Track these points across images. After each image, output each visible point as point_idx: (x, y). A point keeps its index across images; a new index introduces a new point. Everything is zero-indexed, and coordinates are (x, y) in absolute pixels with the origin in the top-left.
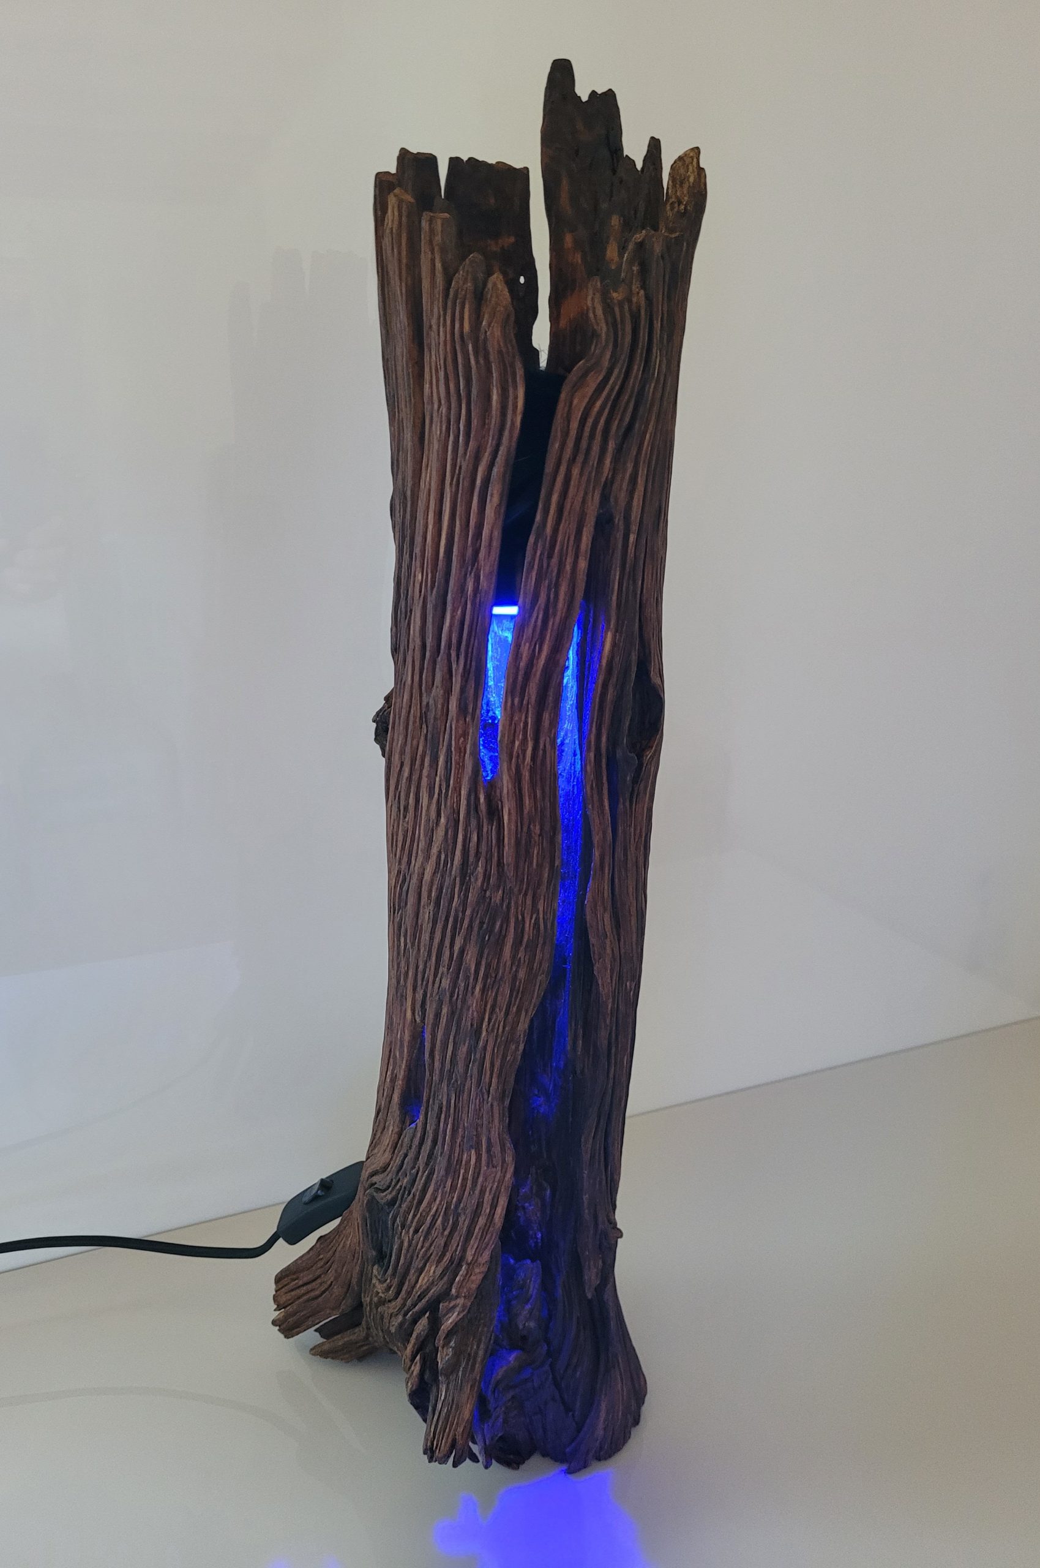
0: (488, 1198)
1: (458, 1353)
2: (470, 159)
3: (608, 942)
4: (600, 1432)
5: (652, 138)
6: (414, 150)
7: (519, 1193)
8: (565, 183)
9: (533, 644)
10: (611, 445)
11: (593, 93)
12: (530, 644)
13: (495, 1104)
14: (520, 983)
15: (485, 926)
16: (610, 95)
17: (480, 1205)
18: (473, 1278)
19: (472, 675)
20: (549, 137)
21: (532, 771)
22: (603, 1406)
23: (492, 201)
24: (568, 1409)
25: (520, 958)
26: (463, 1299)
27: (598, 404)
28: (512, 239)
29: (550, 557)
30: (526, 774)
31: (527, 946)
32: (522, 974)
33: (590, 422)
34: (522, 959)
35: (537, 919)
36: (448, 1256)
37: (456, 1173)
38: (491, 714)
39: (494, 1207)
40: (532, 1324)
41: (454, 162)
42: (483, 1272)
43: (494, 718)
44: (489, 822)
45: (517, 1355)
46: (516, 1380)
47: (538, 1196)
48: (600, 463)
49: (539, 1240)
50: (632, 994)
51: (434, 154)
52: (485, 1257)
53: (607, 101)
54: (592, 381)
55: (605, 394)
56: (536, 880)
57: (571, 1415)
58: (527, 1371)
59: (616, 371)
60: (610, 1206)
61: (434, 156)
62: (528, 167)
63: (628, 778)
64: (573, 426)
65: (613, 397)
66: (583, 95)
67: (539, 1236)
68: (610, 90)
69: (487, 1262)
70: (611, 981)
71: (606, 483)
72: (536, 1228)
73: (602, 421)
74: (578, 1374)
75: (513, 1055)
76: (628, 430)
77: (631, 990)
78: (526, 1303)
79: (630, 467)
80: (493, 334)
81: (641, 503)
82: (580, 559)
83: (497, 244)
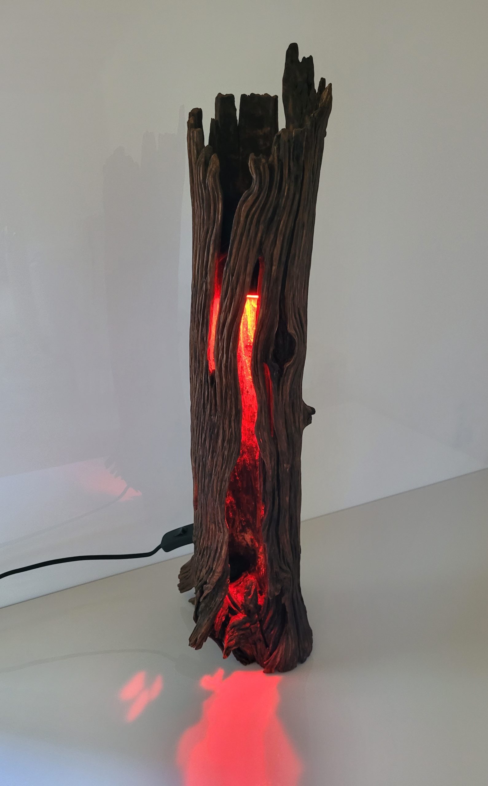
0: (220, 545)
1: (206, 606)
2: (251, 94)
4: (278, 659)
5: (322, 79)
6: (224, 93)
8: (291, 100)
9: (226, 313)
11: (304, 57)
12: (225, 312)
14: (226, 456)
15: (211, 431)
16: (311, 58)
17: (217, 548)
18: (214, 577)
19: (205, 326)
20: (285, 80)
21: (226, 367)
22: (281, 648)
23: (260, 112)
24: (267, 646)
25: (225, 446)
26: (210, 586)
27: (254, 209)
28: (269, 129)
29: (233, 276)
30: (223, 368)
31: (227, 442)
32: (226, 453)
33: (250, 216)
34: (226, 446)
35: (232, 431)
36: (208, 567)
37: (209, 532)
38: (249, 341)
39: (221, 549)
40: (252, 606)
41: (243, 97)
42: (219, 576)
44: (212, 387)
45: (245, 616)
46: (243, 627)
47: (264, 553)
48: (256, 234)
49: (263, 573)
50: (288, 470)
51: (233, 94)
52: (219, 569)
53: (309, 61)
54: (251, 199)
55: (257, 204)
56: (230, 414)
57: (268, 648)
58: (248, 625)
59: (262, 194)
60: (283, 562)
61: (233, 95)
62: (277, 95)
63: (275, 374)
64: (242, 219)
65: (261, 206)
66: (300, 59)
67: (263, 570)
68: (311, 56)
69: (220, 572)
70: (271, 463)
71: (261, 243)
72: (263, 567)
73: (256, 216)
74: (272, 633)
75: (225, 486)
76: (271, 220)
77: (287, 468)
78: (249, 596)
79: (272, 236)
80: (210, 181)
81: (279, 252)
82: (246, 277)
83: (262, 132)
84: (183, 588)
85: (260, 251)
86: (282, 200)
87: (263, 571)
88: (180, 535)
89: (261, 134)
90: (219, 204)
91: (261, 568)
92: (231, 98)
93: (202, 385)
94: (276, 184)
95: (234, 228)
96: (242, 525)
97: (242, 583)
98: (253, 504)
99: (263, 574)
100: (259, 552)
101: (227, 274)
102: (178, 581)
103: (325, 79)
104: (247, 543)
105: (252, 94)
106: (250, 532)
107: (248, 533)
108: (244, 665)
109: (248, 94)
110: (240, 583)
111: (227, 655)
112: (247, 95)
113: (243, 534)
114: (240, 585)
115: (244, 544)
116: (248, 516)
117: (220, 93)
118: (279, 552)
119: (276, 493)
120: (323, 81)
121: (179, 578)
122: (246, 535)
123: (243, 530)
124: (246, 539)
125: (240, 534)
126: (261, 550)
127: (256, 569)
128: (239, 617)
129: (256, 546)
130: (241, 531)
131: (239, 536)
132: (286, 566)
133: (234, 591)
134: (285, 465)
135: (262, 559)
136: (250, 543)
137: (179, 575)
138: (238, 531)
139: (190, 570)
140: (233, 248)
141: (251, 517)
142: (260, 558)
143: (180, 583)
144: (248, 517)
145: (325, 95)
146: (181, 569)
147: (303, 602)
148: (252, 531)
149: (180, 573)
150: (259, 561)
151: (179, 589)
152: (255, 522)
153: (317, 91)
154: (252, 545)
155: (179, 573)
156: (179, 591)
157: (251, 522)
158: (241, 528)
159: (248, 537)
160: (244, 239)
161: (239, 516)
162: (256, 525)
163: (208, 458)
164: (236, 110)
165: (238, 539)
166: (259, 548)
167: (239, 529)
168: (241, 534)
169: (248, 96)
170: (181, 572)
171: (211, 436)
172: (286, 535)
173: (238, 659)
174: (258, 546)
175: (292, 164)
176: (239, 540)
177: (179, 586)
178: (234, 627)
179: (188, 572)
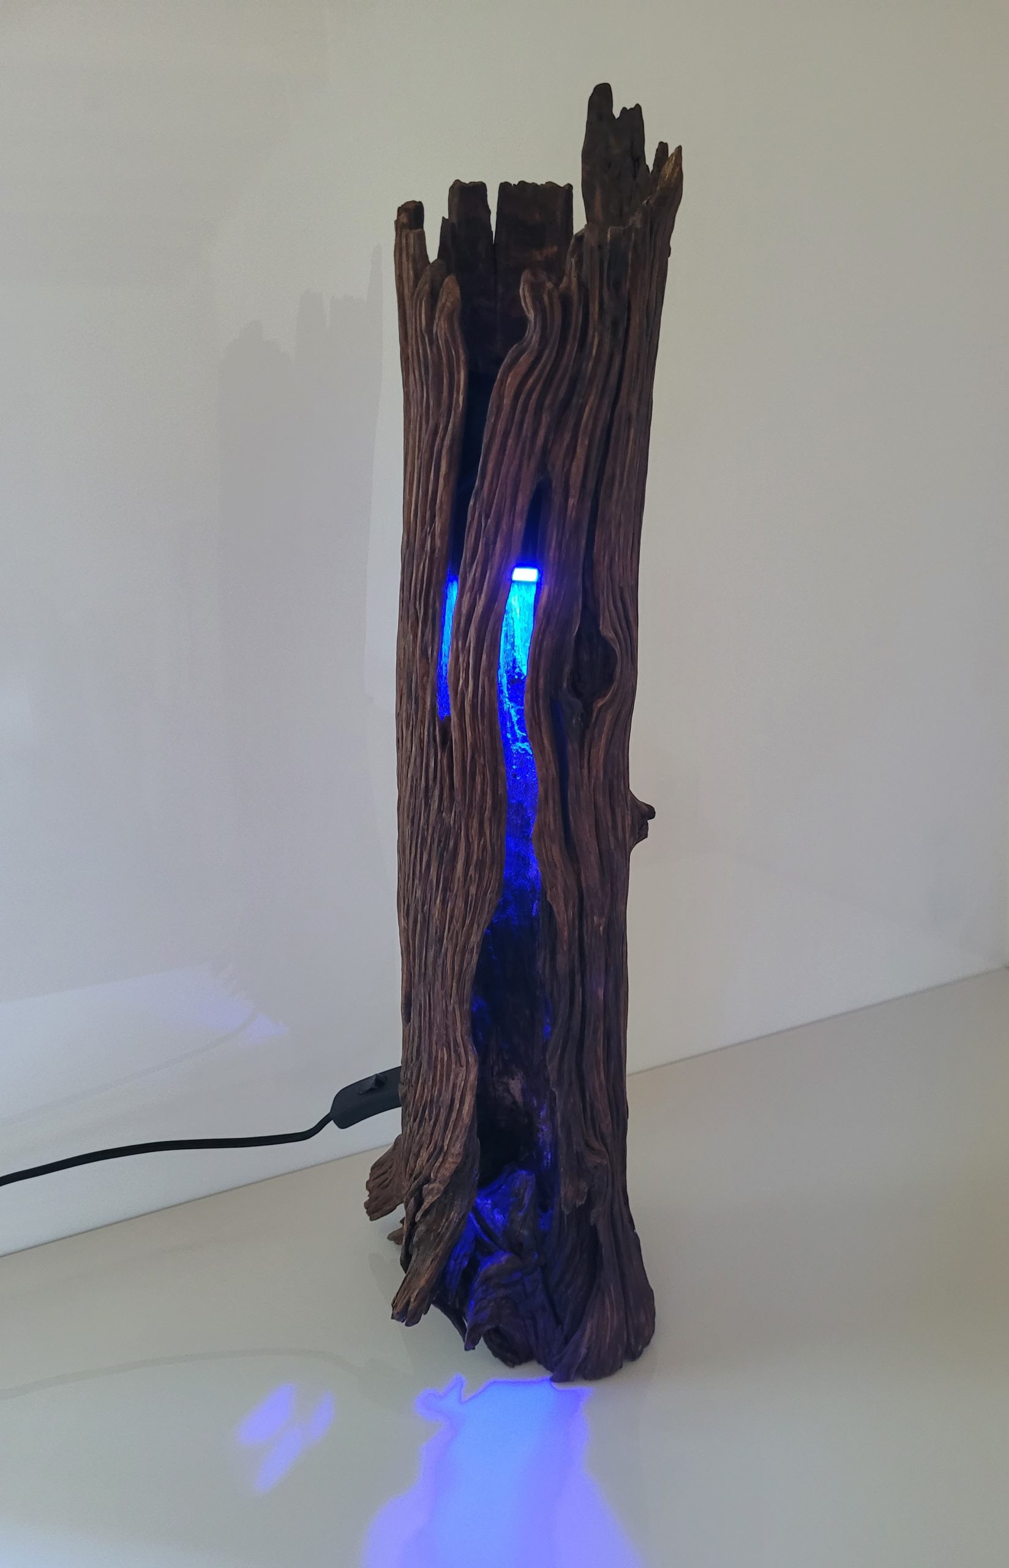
0: (458, 1094)
1: (428, 1231)
2: (520, 182)
3: (559, 872)
4: (583, 1351)
5: (661, 143)
6: (466, 180)
7: (539, 1116)
8: (598, 193)
9: (474, 593)
10: (545, 418)
11: (624, 109)
12: (471, 593)
13: (457, 1006)
14: (472, 897)
15: (442, 844)
17: (453, 1098)
18: (447, 1165)
20: (588, 154)
21: (474, 706)
22: (589, 1325)
23: (537, 216)
24: (559, 1322)
25: (471, 876)
26: (438, 1184)
29: (487, 517)
30: (468, 710)
31: (476, 864)
32: (473, 890)
33: (523, 397)
34: (473, 875)
35: (485, 842)
36: (432, 1145)
37: (436, 1068)
38: (517, 670)
39: (462, 1103)
40: (525, 1232)
41: (504, 187)
42: (454, 1165)
43: (520, 674)
44: (443, 751)
45: (511, 1257)
46: (508, 1280)
47: (550, 1120)
48: (535, 434)
49: (549, 1161)
50: (601, 928)
51: (484, 182)
52: (457, 1148)
53: (634, 115)
54: (524, 361)
55: (536, 372)
56: (482, 807)
57: (560, 1327)
58: (517, 1275)
59: (547, 352)
60: (591, 1132)
61: (484, 184)
62: (571, 184)
63: (574, 721)
64: (507, 402)
65: (545, 375)
66: (617, 113)
67: (549, 1157)
68: (638, 105)
69: (459, 1154)
70: (567, 910)
71: (545, 452)
72: (548, 1149)
73: (534, 396)
74: (569, 1292)
75: (469, 964)
76: (566, 405)
77: (599, 925)
78: (520, 1210)
79: (567, 437)
80: (441, 327)
81: (581, 470)
82: (515, 519)
83: (541, 254)
84: (376, 1209)
85: (543, 467)
86: (587, 365)
87: (548, 1159)
88: (371, 1090)
89: (539, 258)
90: (459, 373)
91: (545, 1153)
92: (479, 189)
93: (422, 749)
94: (575, 331)
95: (490, 420)
96: (503, 1060)
97: (503, 1187)
98: (527, 1012)
99: (549, 1165)
100: (539, 1118)
101: (477, 515)
102: (365, 1196)
103: (666, 144)
104: (513, 1097)
105: (522, 183)
106: (520, 1075)
107: (514, 1077)
108: (509, 1366)
109: (514, 181)
110: (500, 1188)
111: (470, 1345)
112: (511, 184)
113: (505, 1080)
114: (500, 1191)
115: (507, 1101)
116: (516, 1040)
117: (458, 180)
118: (584, 1109)
119: (578, 978)
120: (663, 147)
121: (368, 1187)
122: (511, 1081)
123: (505, 1071)
124: (512, 1091)
126: (543, 1114)
127: (533, 1157)
128: (498, 1261)
129: (534, 1104)
130: (501, 1073)
131: (496, 1085)
132: (597, 1140)
133: (486, 1204)
134: (594, 918)
135: (545, 1132)
136: (519, 1099)
137: (368, 1183)
138: (495, 1074)
139: (391, 1167)
140: (488, 463)
141: (521, 1042)
142: (542, 1130)
143: (369, 1200)
144: (516, 1043)
145: (668, 169)
146: (373, 1168)
147: (633, 1228)
148: (523, 1073)
149: (370, 1177)
150: (539, 1138)
151: (367, 1212)
152: (528, 1051)
153: (651, 168)
154: (524, 1103)
155: (368, 1178)
156: (367, 1217)
157: (522, 1053)
158: (500, 1066)
159: (516, 1085)
160: (510, 441)
161: (496, 1039)
162: (532, 1059)
163: (435, 903)
164: (489, 212)
165: (496, 1090)
166: (540, 1108)
167: (496, 1068)
168: (500, 1081)
169: (514, 185)
170: (371, 1175)
171: (442, 856)
172: (599, 1073)
173: (496, 1354)
174: (537, 1104)
175: (606, 295)
176: (497, 1093)
177: (367, 1205)
178: (487, 1279)
179: (386, 1171)
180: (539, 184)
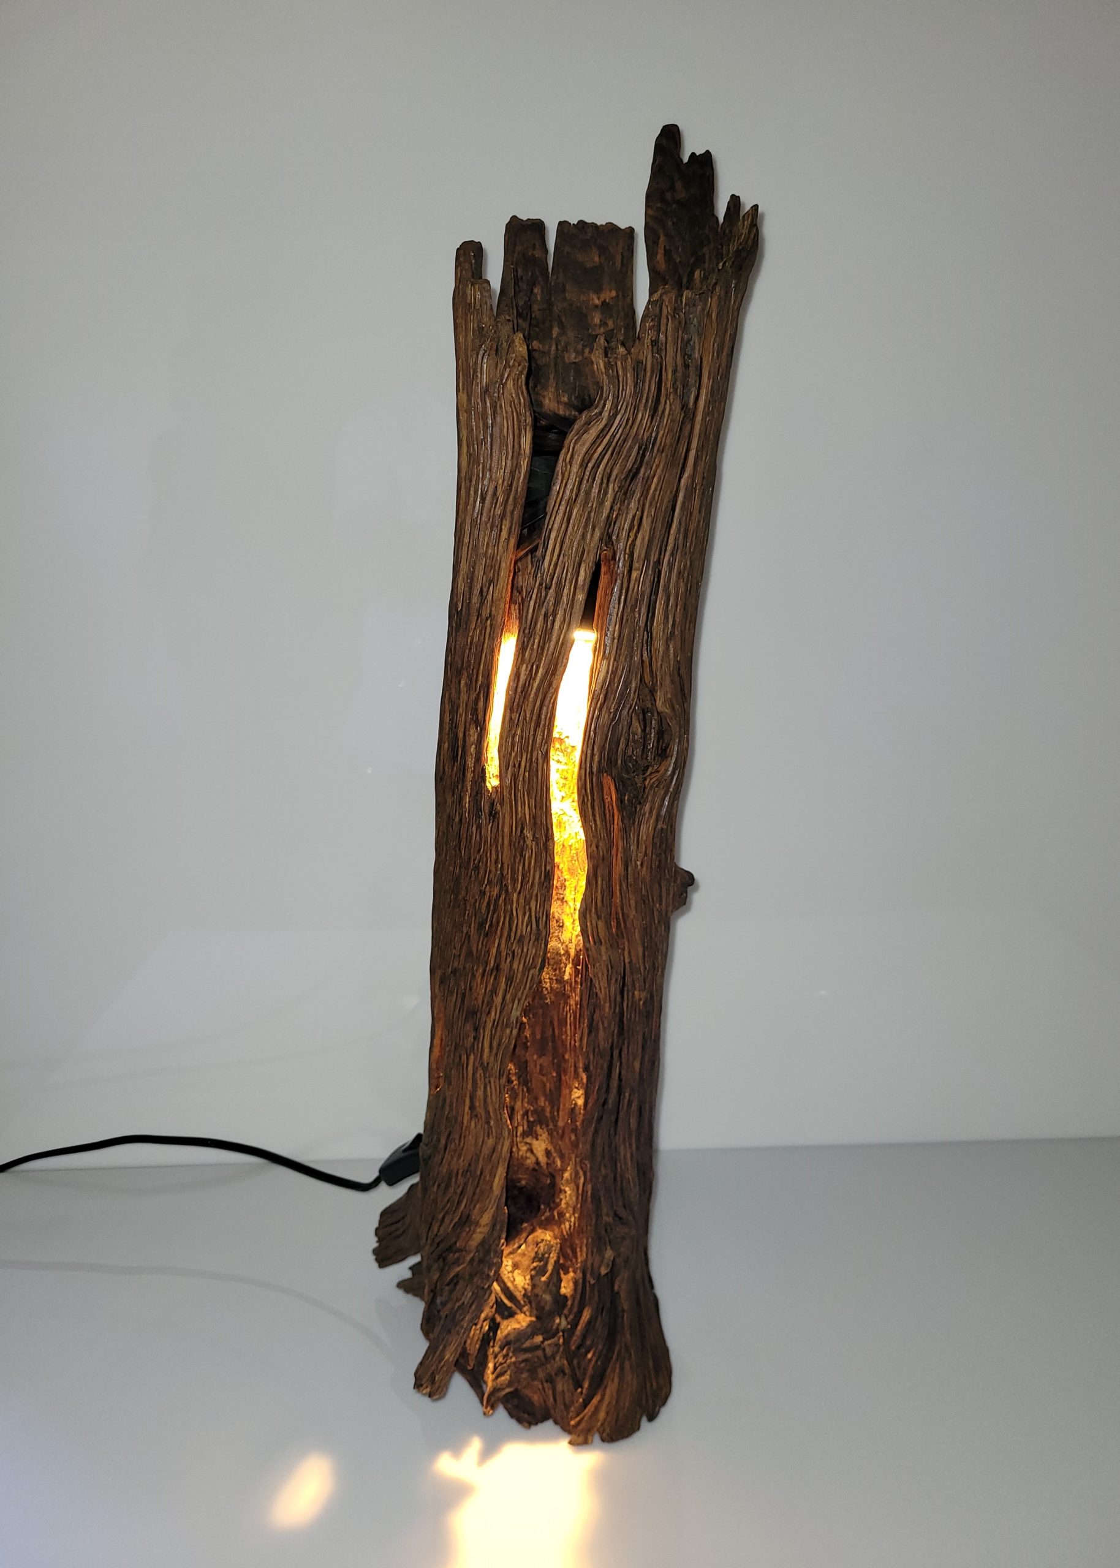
2: (579, 222)
4: (602, 1413)
5: (733, 196)
6: (524, 217)
7: (563, 1177)
8: (662, 240)
9: (530, 666)
11: (694, 154)
13: (492, 1080)
20: (653, 196)
21: (525, 781)
22: (608, 1388)
23: (596, 259)
24: (578, 1385)
28: (614, 293)
30: (519, 783)
33: (591, 464)
34: (516, 951)
35: (530, 918)
36: (458, 1213)
40: (547, 1297)
41: (563, 225)
42: (484, 1231)
45: (531, 1321)
46: (527, 1344)
47: (575, 1182)
48: (601, 503)
49: (572, 1224)
50: (641, 1002)
51: (542, 219)
52: (486, 1219)
53: (704, 162)
54: (594, 429)
55: (605, 440)
56: (528, 881)
57: (579, 1390)
58: (539, 1339)
60: (620, 1202)
61: (543, 222)
62: (633, 227)
63: (626, 798)
65: (614, 442)
66: (686, 159)
67: (572, 1219)
68: (707, 151)
69: (487, 1224)
70: (610, 987)
71: (609, 522)
72: (571, 1212)
73: (603, 465)
74: (589, 1356)
75: (507, 1038)
77: (640, 1000)
78: (544, 1276)
81: (646, 541)
82: (577, 591)
83: (599, 299)
84: (385, 1257)
86: (657, 435)
87: (570, 1221)
89: (597, 302)
91: (567, 1215)
92: (537, 227)
93: (466, 819)
96: (528, 1121)
97: (522, 1247)
98: (554, 1074)
99: (572, 1228)
100: (562, 1179)
102: (373, 1243)
103: (740, 199)
104: (537, 1159)
105: (581, 222)
106: (545, 1135)
107: (539, 1137)
108: (526, 1427)
109: (574, 221)
110: (519, 1247)
111: (489, 1410)
112: (570, 224)
113: (528, 1140)
114: (520, 1250)
115: (530, 1162)
116: (542, 1101)
117: (515, 216)
119: (616, 1052)
120: (735, 201)
121: (376, 1234)
122: (535, 1142)
123: (530, 1132)
124: (535, 1152)
125: (523, 1138)
126: (567, 1175)
127: (554, 1217)
128: (519, 1323)
129: (557, 1165)
130: (525, 1134)
131: (519, 1145)
132: (625, 1210)
134: (636, 993)
135: (568, 1195)
136: (543, 1159)
137: (377, 1230)
138: (519, 1134)
139: (403, 1218)
141: (547, 1103)
142: (565, 1192)
143: (379, 1246)
144: (543, 1105)
145: (743, 229)
146: (383, 1215)
147: (652, 1287)
148: (548, 1133)
149: (379, 1224)
150: (561, 1200)
151: (376, 1259)
152: (556, 1114)
153: (721, 219)
154: (547, 1164)
155: (376, 1224)
156: (376, 1265)
157: (548, 1114)
158: (525, 1127)
159: (540, 1146)
160: (575, 510)
161: (522, 1100)
162: (558, 1121)
164: (546, 251)
165: (519, 1150)
166: (563, 1170)
167: (520, 1129)
168: (525, 1140)
169: (574, 224)
170: (380, 1222)
171: (483, 929)
173: (512, 1416)
174: (561, 1165)
176: (521, 1153)
177: (375, 1252)
178: (507, 1343)
179: (399, 1221)
180: (599, 224)
